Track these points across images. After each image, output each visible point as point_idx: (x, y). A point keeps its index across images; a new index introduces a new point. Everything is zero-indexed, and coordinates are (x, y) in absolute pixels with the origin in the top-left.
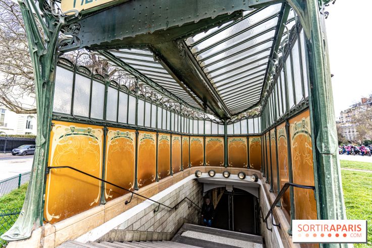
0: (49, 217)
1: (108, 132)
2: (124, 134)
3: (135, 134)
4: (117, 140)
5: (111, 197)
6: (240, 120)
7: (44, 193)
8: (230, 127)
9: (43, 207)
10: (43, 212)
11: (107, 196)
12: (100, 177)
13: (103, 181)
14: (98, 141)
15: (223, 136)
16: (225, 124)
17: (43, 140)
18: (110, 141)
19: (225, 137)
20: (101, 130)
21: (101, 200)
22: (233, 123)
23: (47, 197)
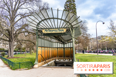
6: (68, 43)
7: (38, 58)
8: (65, 45)
10: (38, 61)
15: (63, 48)
16: (64, 44)
19: (64, 48)
22: (66, 44)
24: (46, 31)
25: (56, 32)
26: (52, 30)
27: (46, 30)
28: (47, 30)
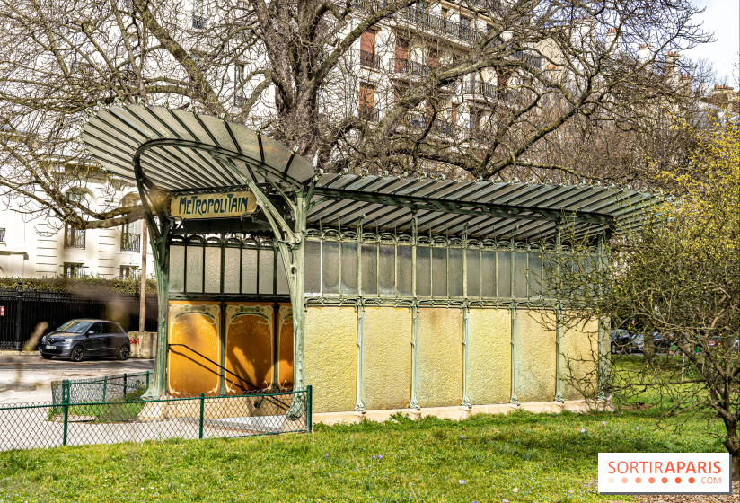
0: (172, 391)
1: (227, 308)
2: (253, 310)
3: (272, 309)
4: (241, 318)
5: (233, 391)
7: (166, 367)
9: (166, 379)
10: (166, 383)
11: (228, 390)
12: (219, 363)
13: (222, 368)
14: (215, 320)
17: (164, 320)
18: (230, 320)
20: (218, 306)
21: (219, 390)
23: (169, 370)
24: (183, 206)
25: (219, 215)
26: (205, 201)
27: (183, 201)
28: (190, 202)
